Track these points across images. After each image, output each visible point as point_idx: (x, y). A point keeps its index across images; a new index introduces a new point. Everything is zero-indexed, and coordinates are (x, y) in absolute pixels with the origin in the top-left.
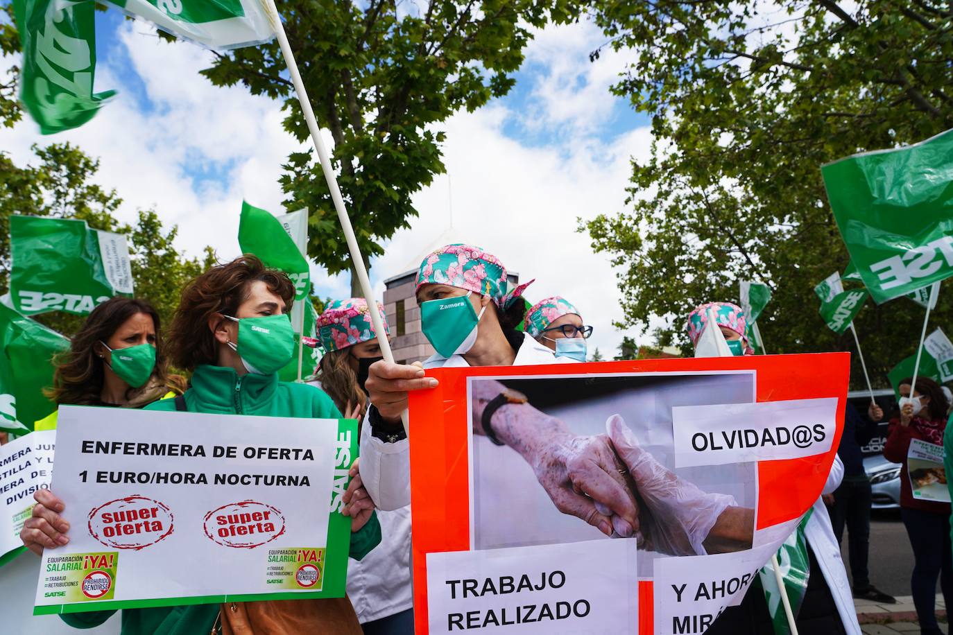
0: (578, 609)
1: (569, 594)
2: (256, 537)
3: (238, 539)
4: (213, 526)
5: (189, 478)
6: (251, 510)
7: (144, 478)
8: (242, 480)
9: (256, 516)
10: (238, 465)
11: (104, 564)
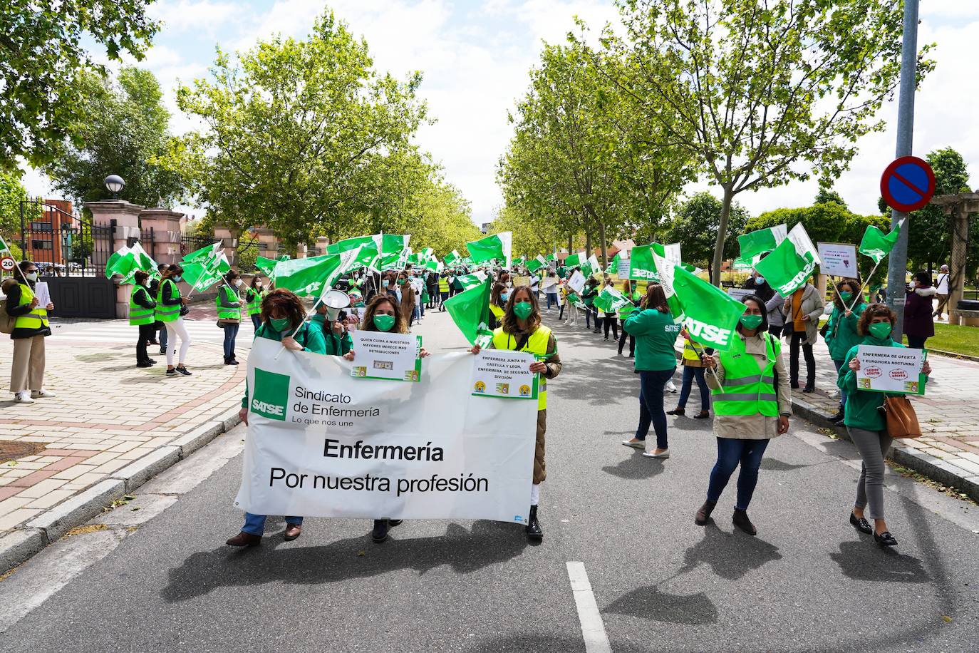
2: (901, 378)
3: (897, 378)
4: (891, 374)
5: (886, 362)
6: (900, 371)
7: (876, 362)
8: (898, 363)
9: (901, 373)
10: (897, 360)
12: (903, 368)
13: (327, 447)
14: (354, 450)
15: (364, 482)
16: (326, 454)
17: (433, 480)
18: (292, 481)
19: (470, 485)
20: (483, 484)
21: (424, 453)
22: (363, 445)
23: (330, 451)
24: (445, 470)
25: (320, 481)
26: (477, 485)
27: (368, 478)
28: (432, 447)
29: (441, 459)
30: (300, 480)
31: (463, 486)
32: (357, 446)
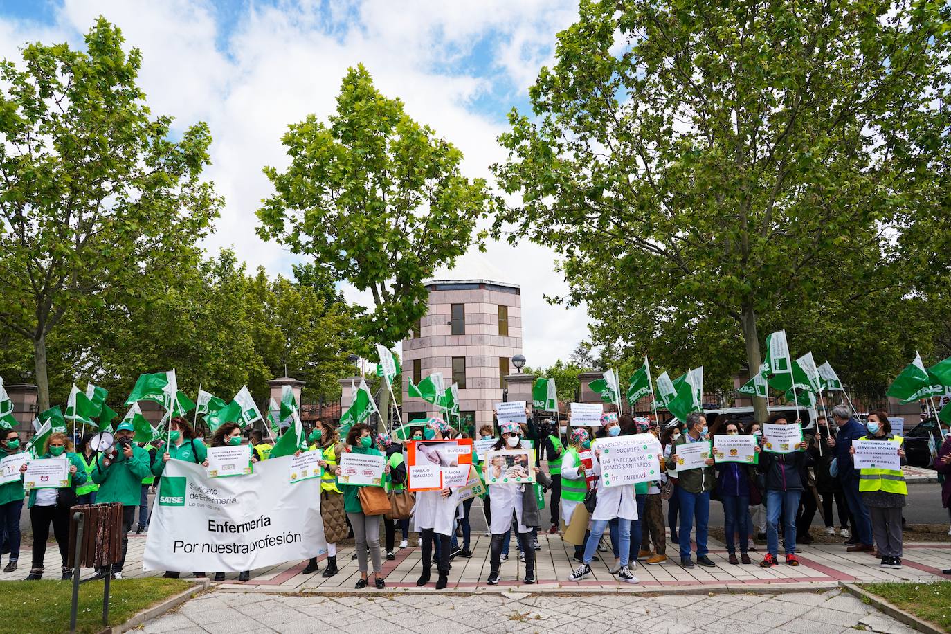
0: (432, 475)
1: (430, 473)
5: (360, 465)
7: (353, 464)
8: (368, 466)
11: (347, 477)
12: (371, 468)
13: (210, 525)
14: (224, 528)
15: (232, 548)
16: (210, 530)
17: (266, 539)
18: (188, 548)
19: (290, 539)
20: (298, 537)
21: (260, 522)
22: (229, 524)
23: (212, 528)
24: (272, 531)
25: (206, 547)
26: (294, 539)
27: (234, 546)
28: (264, 518)
29: (269, 524)
30: (193, 548)
31: (285, 540)
32: (226, 525)
